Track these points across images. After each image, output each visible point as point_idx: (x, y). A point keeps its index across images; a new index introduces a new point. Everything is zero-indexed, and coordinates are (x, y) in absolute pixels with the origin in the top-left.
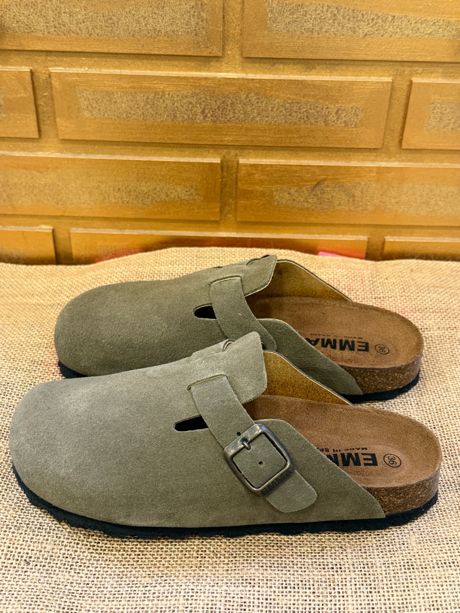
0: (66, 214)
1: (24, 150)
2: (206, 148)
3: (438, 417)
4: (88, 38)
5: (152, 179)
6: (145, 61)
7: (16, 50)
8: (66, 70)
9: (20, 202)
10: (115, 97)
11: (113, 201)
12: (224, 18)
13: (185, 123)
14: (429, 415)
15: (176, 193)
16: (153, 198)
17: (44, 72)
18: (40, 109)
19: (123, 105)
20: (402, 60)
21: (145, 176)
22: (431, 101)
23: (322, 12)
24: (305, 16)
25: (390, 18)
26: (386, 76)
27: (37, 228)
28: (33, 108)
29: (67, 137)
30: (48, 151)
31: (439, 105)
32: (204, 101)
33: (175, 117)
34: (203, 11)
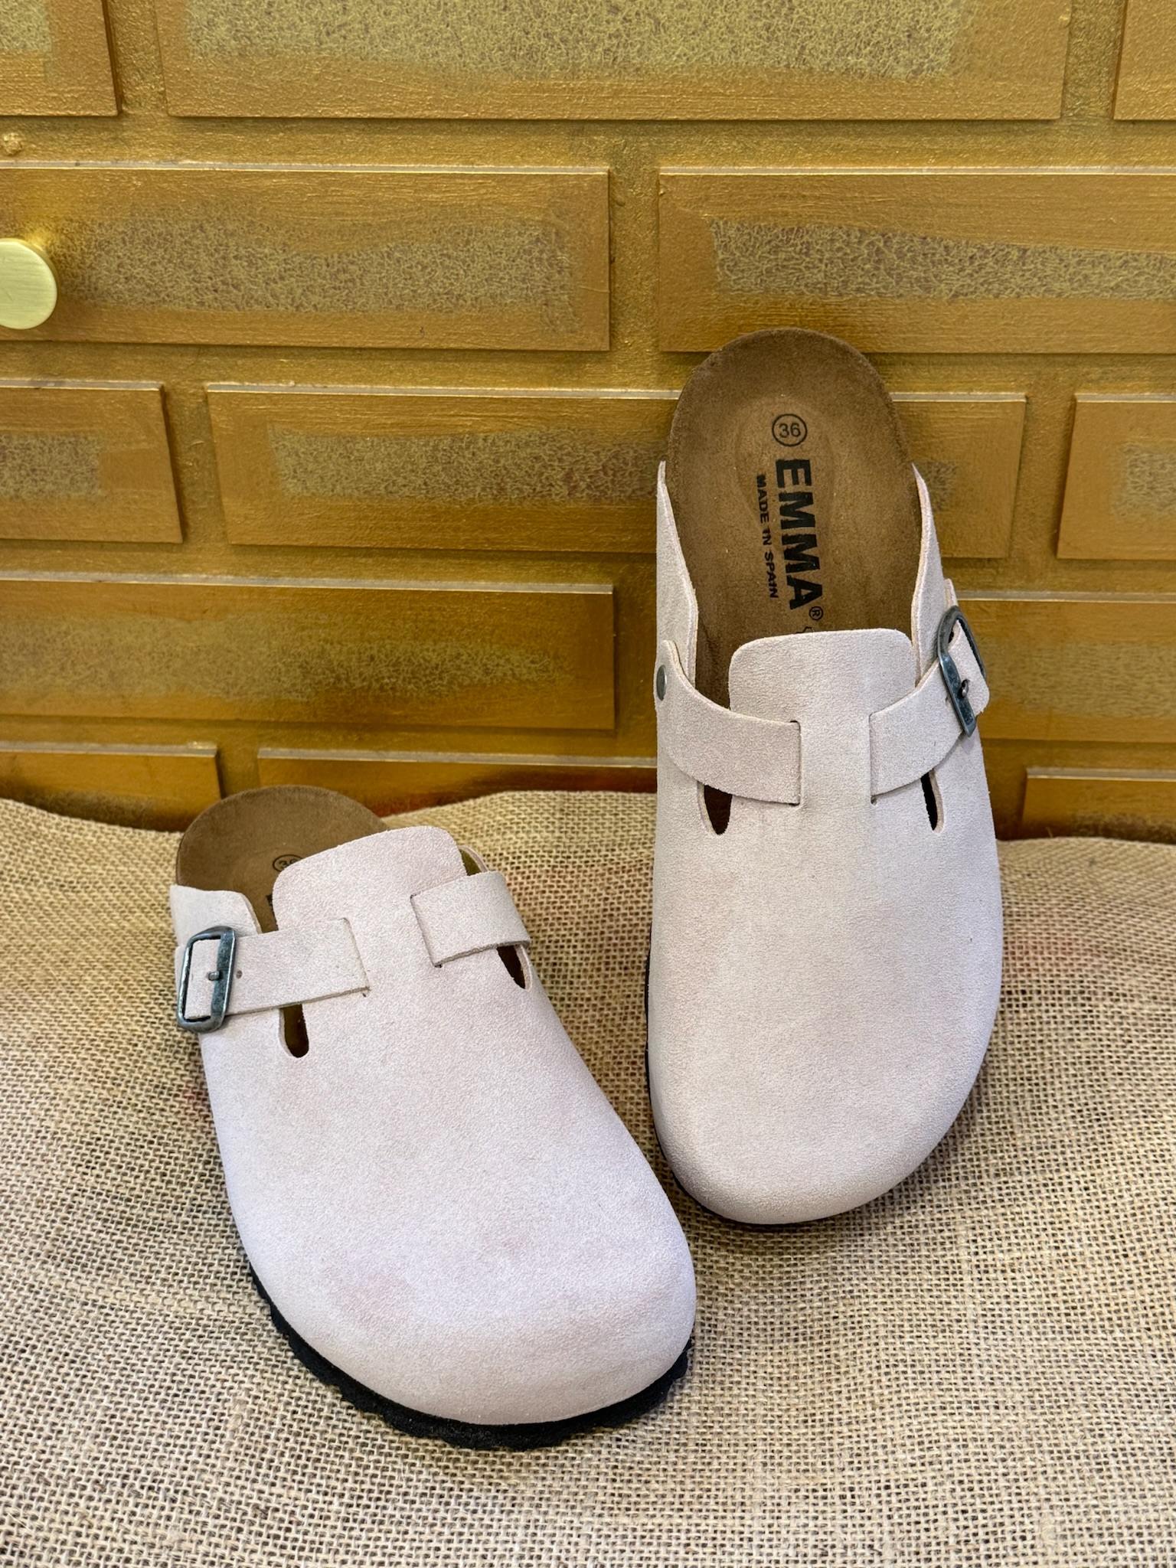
0: (246, 717)
1: (147, 569)
2: (576, 559)
3: (1136, 1228)
4: (293, 314)
5: (451, 633)
6: (428, 365)
7: (126, 344)
8: (242, 387)
9: (139, 690)
10: (358, 446)
11: (358, 684)
12: (611, 261)
13: (526, 504)
14: (1115, 1222)
15: (509, 666)
16: (454, 677)
17: (192, 391)
18: (185, 478)
19: (378, 465)
20: (1049, 351)
21: (432, 626)
22: (1126, 447)
23: (848, 244)
24: (807, 254)
25: (1015, 254)
26: (1011, 390)
27: (182, 747)
28: (169, 475)
29: (247, 540)
30: (204, 571)
31: (1146, 455)
32: (569, 454)
33: (502, 490)
34: (561, 249)
